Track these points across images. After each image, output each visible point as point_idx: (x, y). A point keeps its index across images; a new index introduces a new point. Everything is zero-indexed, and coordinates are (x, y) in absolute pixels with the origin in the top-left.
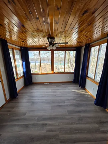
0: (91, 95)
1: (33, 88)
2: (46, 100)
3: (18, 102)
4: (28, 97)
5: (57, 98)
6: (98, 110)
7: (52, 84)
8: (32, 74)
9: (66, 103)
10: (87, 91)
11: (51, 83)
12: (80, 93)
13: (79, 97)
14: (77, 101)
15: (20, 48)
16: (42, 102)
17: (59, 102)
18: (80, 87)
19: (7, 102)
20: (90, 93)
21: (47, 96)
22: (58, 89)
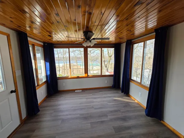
0: (138, 104)
1: (60, 98)
2: (81, 114)
3: (40, 122)
4: (54, 112)
5: (96, 111)
6: (152, 123)
7: (86, 91)
8: (58, 79)
9: (110, 117)
10: (132, 98)
11: (84, 90)
12: (124, 101)
13: (124, 107)
14: (122, 112)
15: (42, 44)
16: (77, 118)
17: (100, 116)
18: (123, 94)
19: (23, 122)
20: (136, 101)
21: (82, 109)
22: (95, 98)
